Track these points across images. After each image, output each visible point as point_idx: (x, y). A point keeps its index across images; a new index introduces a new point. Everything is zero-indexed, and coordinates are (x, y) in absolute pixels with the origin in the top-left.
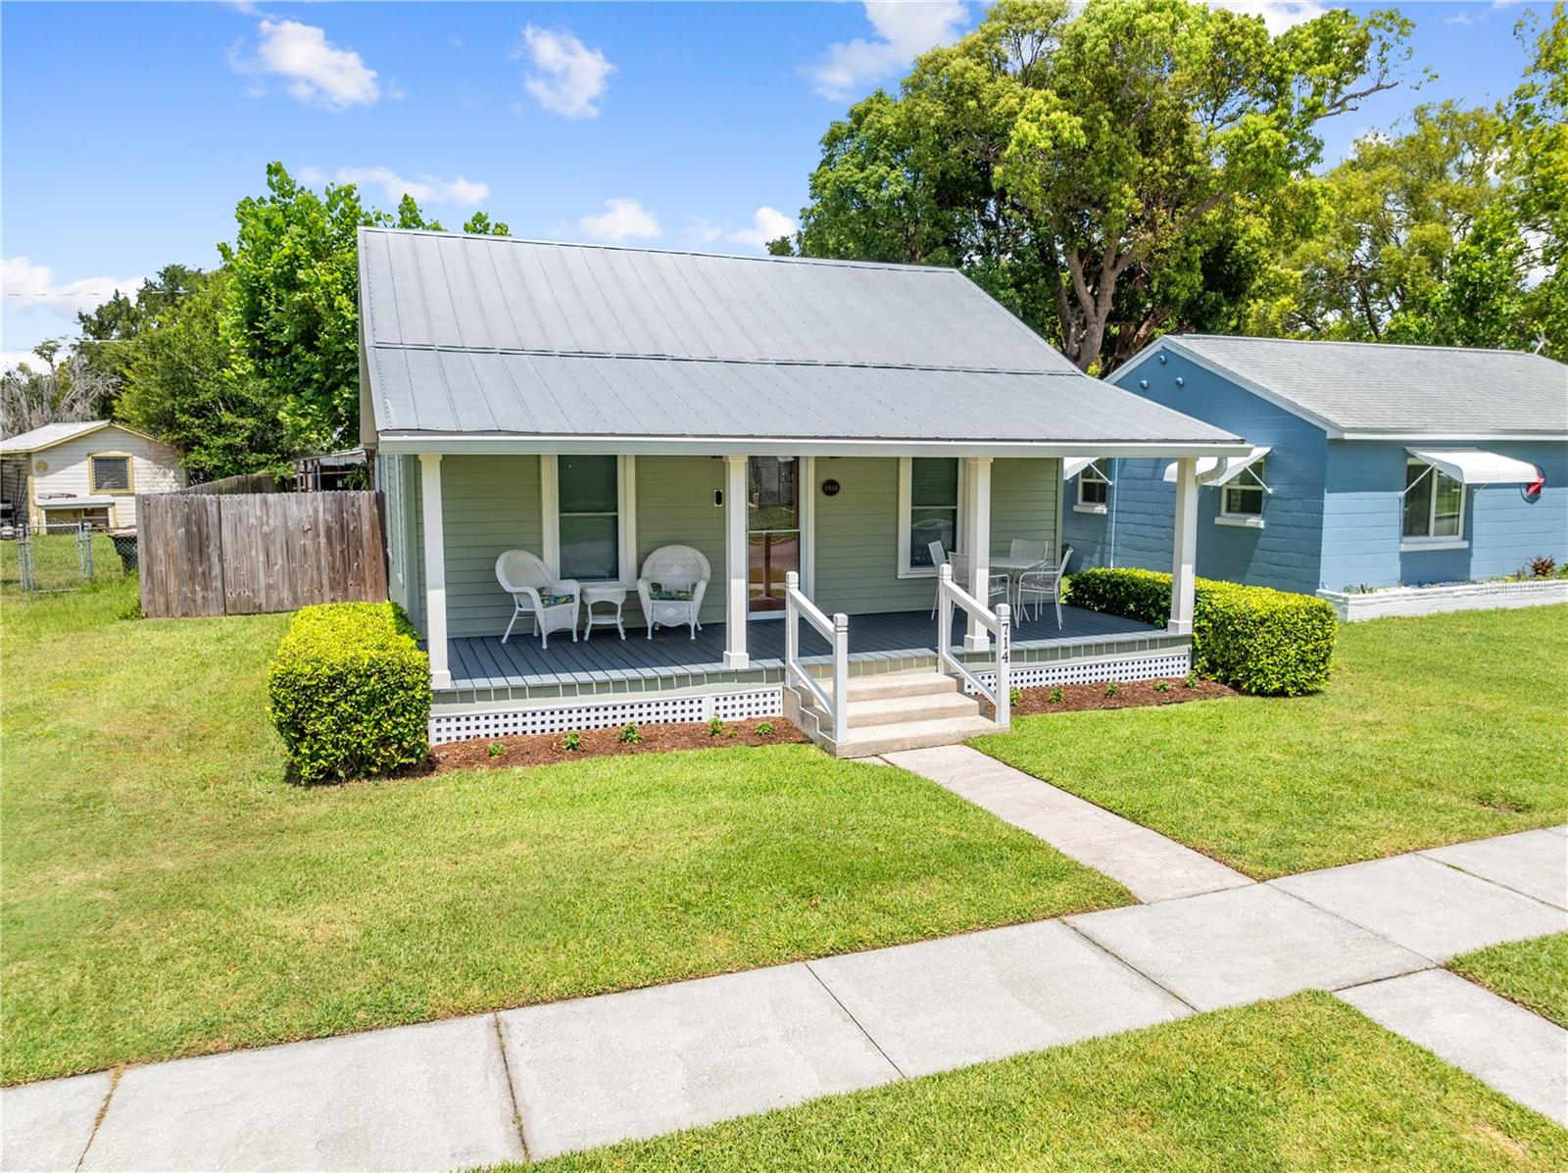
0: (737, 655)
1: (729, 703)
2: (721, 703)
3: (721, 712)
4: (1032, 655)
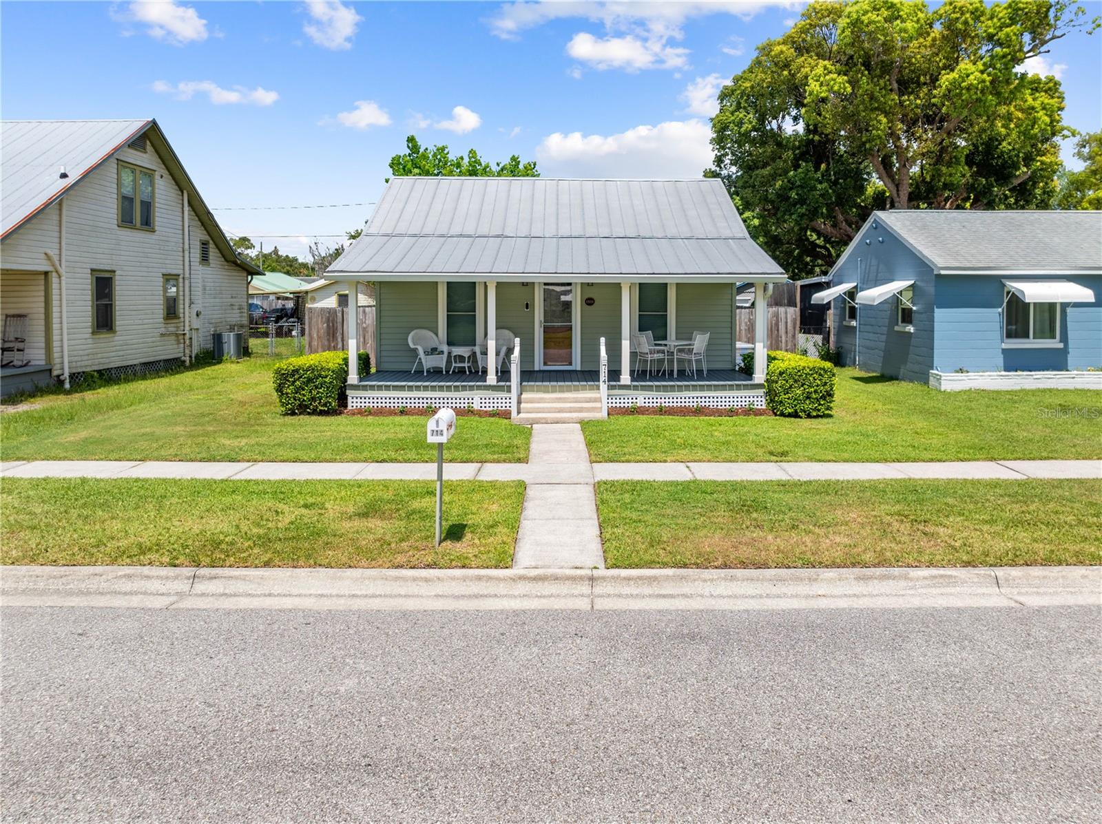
0: (492, 378)
1: (487, 401)
2: (483, 401)
3: (483, 405)
4: (658, 388)
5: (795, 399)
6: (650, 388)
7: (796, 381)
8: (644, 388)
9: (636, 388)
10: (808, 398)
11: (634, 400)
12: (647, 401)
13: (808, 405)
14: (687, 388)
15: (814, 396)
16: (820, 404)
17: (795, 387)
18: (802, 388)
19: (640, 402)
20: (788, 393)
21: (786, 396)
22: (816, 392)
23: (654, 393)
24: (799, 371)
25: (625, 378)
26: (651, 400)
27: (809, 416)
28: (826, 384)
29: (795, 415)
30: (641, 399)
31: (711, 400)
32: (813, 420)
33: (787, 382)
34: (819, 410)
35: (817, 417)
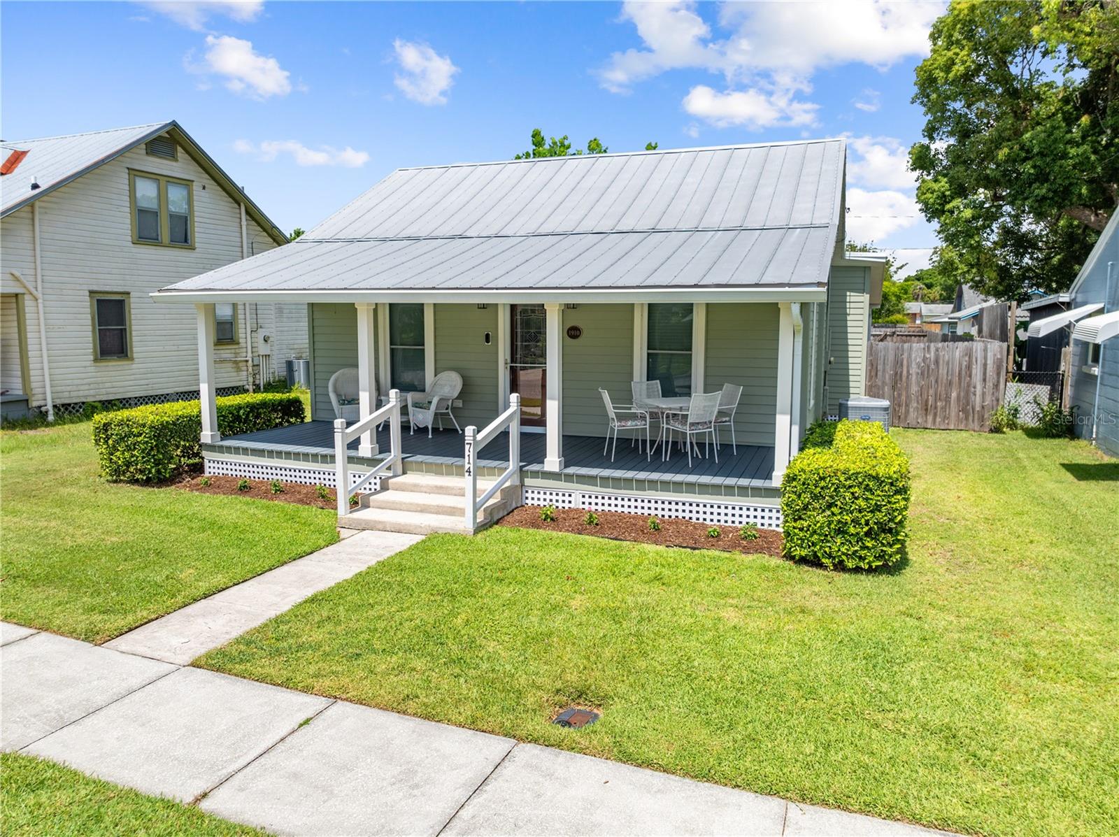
0: (368, 448)
4: (605, 481)
5: (815, 532)
6: (590, 480)
7: (816, 497)
8: (582, 479)
9: (569, 478)
10: (840, 532)
11: (567, 498)
12: (587, 500)
13: (837, 545)
14: (653, 485)
15: (852, 530)
16: (864, 548)
17: (814, 509)
18: (828, 513)
19: (576, 502)
20: (800, 518)
21: (798, 524)
22: (856, 522)
23: (598, 489)
24: (823, 479)
25: (553, 461)
26: (593, 500)
27: (840, 567)
28: (878, 508)
29: (814, 562)
30: (577, 497)
31: (694, 508)
32: (847, 576)
33: (799, 496)
34: (861, 558)
35: (857, 570)
